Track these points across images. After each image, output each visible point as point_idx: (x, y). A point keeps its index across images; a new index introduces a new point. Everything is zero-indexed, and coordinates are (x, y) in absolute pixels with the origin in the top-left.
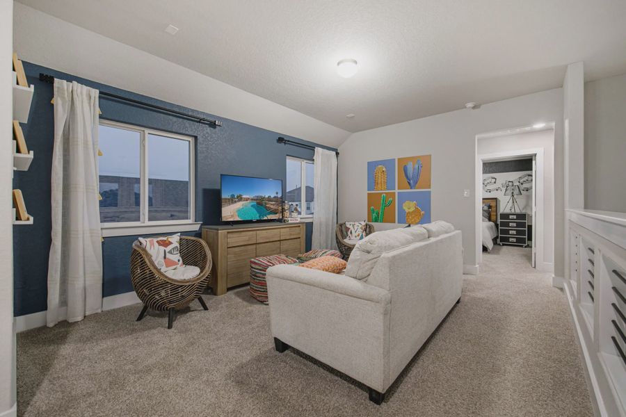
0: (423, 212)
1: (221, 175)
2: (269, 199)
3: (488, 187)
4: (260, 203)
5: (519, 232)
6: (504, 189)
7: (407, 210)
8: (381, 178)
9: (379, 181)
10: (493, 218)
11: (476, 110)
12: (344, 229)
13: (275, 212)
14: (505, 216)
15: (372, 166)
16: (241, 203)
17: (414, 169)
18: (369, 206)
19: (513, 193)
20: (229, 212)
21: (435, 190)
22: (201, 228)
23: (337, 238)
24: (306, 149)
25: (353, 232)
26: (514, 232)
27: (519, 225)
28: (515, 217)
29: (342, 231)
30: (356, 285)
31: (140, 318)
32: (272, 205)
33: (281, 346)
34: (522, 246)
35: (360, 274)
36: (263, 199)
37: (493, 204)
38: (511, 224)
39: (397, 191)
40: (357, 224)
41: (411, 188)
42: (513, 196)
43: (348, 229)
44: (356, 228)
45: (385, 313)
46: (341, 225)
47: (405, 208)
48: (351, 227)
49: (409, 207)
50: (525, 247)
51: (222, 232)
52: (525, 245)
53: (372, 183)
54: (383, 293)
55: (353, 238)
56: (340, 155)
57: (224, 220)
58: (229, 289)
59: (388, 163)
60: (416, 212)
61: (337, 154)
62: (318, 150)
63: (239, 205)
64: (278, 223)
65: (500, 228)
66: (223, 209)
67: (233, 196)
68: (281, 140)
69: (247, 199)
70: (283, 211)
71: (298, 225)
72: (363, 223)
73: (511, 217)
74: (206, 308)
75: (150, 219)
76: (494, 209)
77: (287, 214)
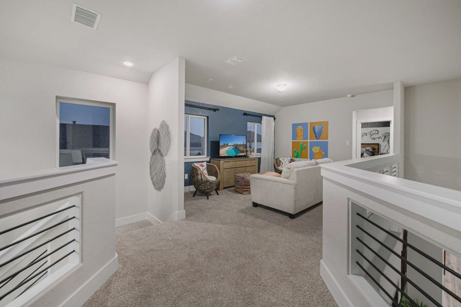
0: (323, 153)
1: (220, 135)
2: (240, 145)
3: (373, 136)
4: (236, 147)
6: (383, 138)
7: (314, 152)
8: (300, 133)
9: (299, 135)
11: (353, 98)
12: (278, 162)
13: (243, 152)
15: (295, 126)
16: (228, 147)
17: (319, 128)
18: (293, 149)
20: (223, 152)
21: (331, 140)
22: (210, 160)
23: (274, 166)
24: (258, 117)
25: (284, 163)
29: (277, 163)
30: (285, 180)
31: (194, 196)
32: (241, 148)
33: (255, 205)
35: (287, 176)
36: (237, 145)
37: (376, 147)
39: (309, 141)
40: (286, 158)
41: (317, 139)
42: (388, 142)
43: (280, 161)
44: (285, 161)
45: (295, 189)
46: (277, 159)
47: (314, 150)
48: (282, 161)
49: (316, 150)
51: (222, 161)
53: (295, 136)
54: (294, 182)
55: (283, 166)
56: (276, 120)
57: (220, 155)
58: (224, 188)
59: (304, 125)
60: (320, 152)
61: (275, 119)
62: (264, 118)
63: (227, 148)
64: (244, 158)
66: (221, 151)
67: (224, 144)
68: (245, 114)
69: (230, 146)
70: (247, 151)
71: (254, 159)
72: (290, 159)
74: (218, 194)
75: (190, 155)
76: (377, 151)
77: (249, 153)
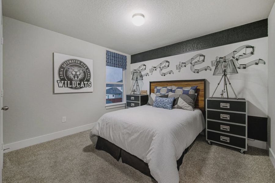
3: (197, 67)
5: (234, 129)
6: (213, 68)
10: (201, 104)
14: (215, 103)
19: (225, 71)
26: (228, 128)
27: (234, 118)
28: (228, 106)
34: (239, 151)
37: (201, 87)
38: (222, 116)
42: (225, 75)
50: (244, 153)
52: (243, 150)
65: (207, 119)
73: (222, 105)
76: (201, 93)
